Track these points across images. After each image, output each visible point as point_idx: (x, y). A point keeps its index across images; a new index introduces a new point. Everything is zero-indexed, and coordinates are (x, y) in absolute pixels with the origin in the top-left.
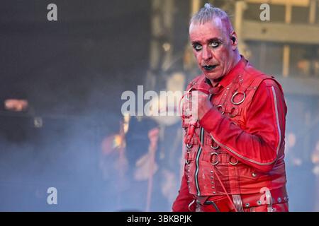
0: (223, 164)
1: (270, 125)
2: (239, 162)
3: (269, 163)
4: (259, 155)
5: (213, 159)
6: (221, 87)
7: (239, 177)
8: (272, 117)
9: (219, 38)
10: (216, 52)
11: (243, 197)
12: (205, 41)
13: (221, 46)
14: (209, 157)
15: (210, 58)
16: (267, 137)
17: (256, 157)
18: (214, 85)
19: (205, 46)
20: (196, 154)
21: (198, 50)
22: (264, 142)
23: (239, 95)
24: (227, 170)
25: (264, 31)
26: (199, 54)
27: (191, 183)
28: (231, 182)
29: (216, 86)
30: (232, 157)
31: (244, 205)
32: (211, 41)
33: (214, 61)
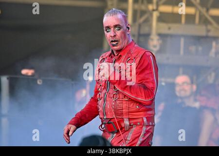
0: (121, 99)
1: (150, 77)
2: (130, 99)
3: (150, 100)
4: (143, 95)
5: (115, 97)
6: (120, 56)
7: (129, 108)
8: (152, 73)
9: (121, 24)
10: (119, 33)
11: (130, 119)
12: (112, 25)
13: (122, 30)
14: (112, 95)
15: (115, 36)
16: (148, 85)
17: (142, 97)
18: (116, 55)
19: (112, 29)
20: (105, 94)
21: (108, 32)
22: (147, 87)
23: (131, 60)
24: (122, 103)
25: (169, 28)
26: (108, 34)
27: (101, 111)
28: (124, 110)
29: (117, 55)
30: (125, 96)
31: (130, 124)
32: (116, 26)
33: (117, 38)
